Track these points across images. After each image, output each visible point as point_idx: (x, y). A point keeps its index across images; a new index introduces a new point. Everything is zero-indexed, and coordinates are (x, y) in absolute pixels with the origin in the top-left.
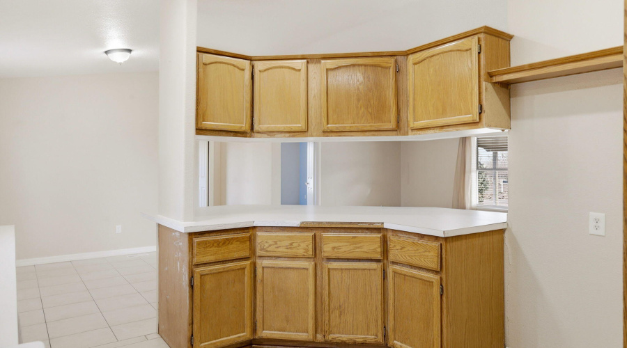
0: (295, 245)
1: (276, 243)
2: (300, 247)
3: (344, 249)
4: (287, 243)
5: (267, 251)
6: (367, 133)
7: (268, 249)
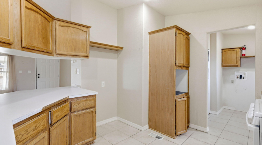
0: (38, 125)
1: (27, 131)
2: (41, 125)
3: (60, 114)
4: (33, 127)
5: (21, 141)
6: (41, 53)
7: (22, 140)
